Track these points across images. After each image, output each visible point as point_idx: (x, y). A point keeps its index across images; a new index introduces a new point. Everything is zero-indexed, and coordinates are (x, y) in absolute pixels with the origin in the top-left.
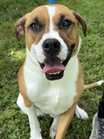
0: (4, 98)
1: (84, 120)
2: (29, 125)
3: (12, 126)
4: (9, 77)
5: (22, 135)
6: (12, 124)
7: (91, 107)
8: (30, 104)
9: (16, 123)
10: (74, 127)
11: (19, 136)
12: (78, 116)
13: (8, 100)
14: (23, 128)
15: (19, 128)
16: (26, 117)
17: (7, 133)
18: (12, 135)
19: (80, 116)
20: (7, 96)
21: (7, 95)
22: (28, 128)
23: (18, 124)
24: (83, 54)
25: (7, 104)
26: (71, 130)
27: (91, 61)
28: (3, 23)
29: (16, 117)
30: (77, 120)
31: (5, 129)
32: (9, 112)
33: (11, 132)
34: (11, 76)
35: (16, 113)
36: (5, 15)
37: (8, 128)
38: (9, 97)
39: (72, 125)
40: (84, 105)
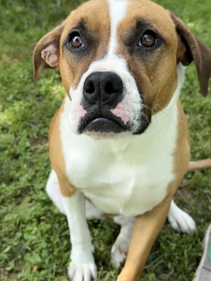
0: (21, 179)
1: (187, 234)
2: (68, 237)
3: (34, 237)
4: (34, 137)
5: (54, 256)
6: (33, 232)
7: (203, 207)
9: (41, 231)
10: (163, 247)
11: (46, 258)
12: (174, 225)
13: (28, 184)
14: (55, 242)
15: (48, 241)
16: (63, 219)
17: (21, 251)
18: (32, 255)
19: (178, 223)
20: (27, 175)
21: (26, 172)
22: (65, 242)
23: (47, 232)
24: (191, 97)
25: (25, 191)
26: (157, 252)
27: (208, 112)
28: (28, 29)
29: (42, 218)
30: (171, 233)
31: (18, 242)
32: (29, 207)
33: (29, 249)
34: (37, 135)
35: (43, 209)
36: (34, 14)
37: (26, 241)
38: (30, 178)
39: (160, 241)
40: (187, 202)
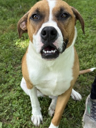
0: (10, 81)
1: (78, 101)
2: (30, 105)
3: (16, 106)
4: (14, 64)
5: (25, 113)
6: (16, 103)
7: (84, 90)
8: (31, 86)
9: (19, 103)
10: (69, 107)
11: (22, 114)
12: (73, 97)
13: (13, 84)
14: (25, 107)
15: (23, 107)
16: (28, 97)
17: (11, 111)
18: (16, 113)
19: (75, 97)
21: (12, 79)
22: (30, 107)
23: (22, 103)
24: (77, 44)
25: (12, 86)
26: (67, 109)
27: (84, 50)
28: (9, 18)
29: (19, 97)
30: (72, 101)
31: (10, 107)
32: (14, 93)
33: (15, 110)
35: (19, 94)
36: (11, 12)
37: (13, 107)
38: (13, 81)
39: (68, 105)
40: (78, 88)
